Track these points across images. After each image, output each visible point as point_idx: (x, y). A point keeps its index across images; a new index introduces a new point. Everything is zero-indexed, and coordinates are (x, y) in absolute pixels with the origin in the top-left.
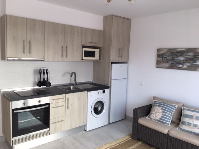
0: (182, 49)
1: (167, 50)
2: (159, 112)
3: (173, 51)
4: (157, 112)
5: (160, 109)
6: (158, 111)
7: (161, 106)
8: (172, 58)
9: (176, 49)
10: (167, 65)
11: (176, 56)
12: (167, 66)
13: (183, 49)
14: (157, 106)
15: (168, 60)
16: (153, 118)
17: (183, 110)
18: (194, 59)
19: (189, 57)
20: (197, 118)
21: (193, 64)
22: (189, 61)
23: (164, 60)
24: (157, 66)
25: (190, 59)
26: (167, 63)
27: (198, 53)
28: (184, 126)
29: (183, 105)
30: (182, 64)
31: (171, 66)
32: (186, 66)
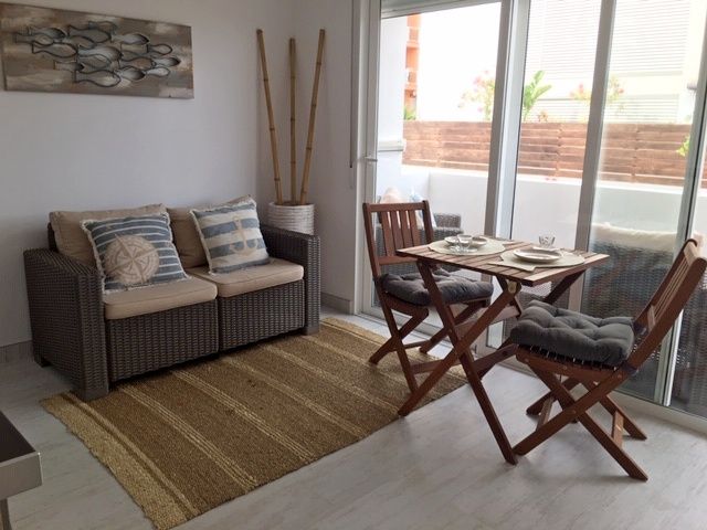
0: (105, 15)
1: (48, 14)
2: (145, 252)
3: (74, 22)
4: (139, 254)
5: (142, 241)
6: (139, 250)
7: (135, 231)
8: (74, 48)
9: (84, 14)
10: (57, 78)
11: (91, 43)
12: (59, 81)
13: (110, 19)
14: (120, 234)
15: (57, 58)
16: (134, 281)
17: (195, 219)
18: (148, 55)
19: (132, 48)
20: (246, 223)
21: (149, 72)
22: (134, 64)
23: (43, 57)
24: (9, 84)
25: (137, 57)
26: (54, 68)
27: (158, 36)
28: (227, 258)
29: (168, 210)
30: (112, 73)
31: (76, 82)
32: (126, 79)
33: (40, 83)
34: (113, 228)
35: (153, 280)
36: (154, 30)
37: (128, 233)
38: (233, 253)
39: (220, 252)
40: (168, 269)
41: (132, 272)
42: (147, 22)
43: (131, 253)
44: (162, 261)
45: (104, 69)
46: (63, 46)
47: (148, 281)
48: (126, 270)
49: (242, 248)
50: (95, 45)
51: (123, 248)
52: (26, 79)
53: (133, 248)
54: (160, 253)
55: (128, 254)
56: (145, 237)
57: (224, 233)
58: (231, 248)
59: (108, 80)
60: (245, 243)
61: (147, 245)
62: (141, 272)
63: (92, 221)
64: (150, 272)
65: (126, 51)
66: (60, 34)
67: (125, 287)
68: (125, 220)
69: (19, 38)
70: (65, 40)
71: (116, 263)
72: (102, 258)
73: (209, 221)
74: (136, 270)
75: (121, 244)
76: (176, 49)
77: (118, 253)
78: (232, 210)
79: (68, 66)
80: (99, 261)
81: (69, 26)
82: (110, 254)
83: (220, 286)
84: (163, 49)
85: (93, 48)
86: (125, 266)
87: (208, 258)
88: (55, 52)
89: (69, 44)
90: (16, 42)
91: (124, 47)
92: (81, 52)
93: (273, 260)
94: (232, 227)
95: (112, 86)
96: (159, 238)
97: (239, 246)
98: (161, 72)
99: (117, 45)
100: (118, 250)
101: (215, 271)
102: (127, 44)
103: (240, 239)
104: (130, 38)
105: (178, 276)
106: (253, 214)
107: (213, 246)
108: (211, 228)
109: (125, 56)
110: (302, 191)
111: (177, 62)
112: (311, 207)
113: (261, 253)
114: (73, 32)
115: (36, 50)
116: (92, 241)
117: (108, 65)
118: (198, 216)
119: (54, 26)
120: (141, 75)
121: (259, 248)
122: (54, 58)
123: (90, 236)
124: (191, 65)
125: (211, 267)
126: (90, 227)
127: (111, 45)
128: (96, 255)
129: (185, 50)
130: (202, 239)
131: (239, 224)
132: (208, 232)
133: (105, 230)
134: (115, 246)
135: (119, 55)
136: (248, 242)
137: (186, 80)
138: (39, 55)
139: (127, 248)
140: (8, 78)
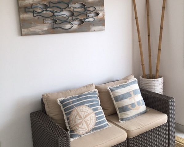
2: (89, 114)
4: (86, 116)
5: (87, 108)
6: (86, 114)
7: (83, 103)
8: (52, 12)
10: (45, 27)
11: (59, 9)
12: (46, 29)
15: (45, 18)
17: (110, 92)
18: (85, 13)
19: (78, 10)
20: (135, 92)
21: (86, 20)
22: (79, 17)
23: (38, 18)
24: (23, 33)
25: (80, 14)
26: (44, 23)
27: (89, 3)
28: (128, 112)
30: (70, 23)
31: (53, 28)
32: (76, 25)
33: (37, 31)
34: (73, 102)
35: (94, 129)
37: (80, 104)
38: (131, 110)
39: (124, 109)
40: (100, 123)
41: (83, 127)
43: (82, 116)
44: (98, 119)
46: (48, 12)
47: (91, 131)
48: (80, 126)
49: (135, 106)
50: (62, 10)
51: (78, 114)
52: (31, 29)
53: (83, 113)
54: (96, 114)
55: (81, 117)
56: (88, 106)
57: (125, 99)
58: (130, 107)
60: (136, 104)
61: (90, 110)
62: (88, 126)
63: (62, 99)
65: (75, 11)
66: (46, 6)
68: (78, 97)
69: (27, 10)
70: (48, 9)
71: (75, 122)
72: (68, 119)
73: (117, 92)
74: (85, 125)
75: (77, 112)
76: (97, 8)
77: (76, 116)
79: (50, 21)
80: (66, 121)
81: (50, 2)
82: (72, 117)
84: (92, 9)
85: (61, 11)
86: (80, 124)
87: (118, 112)
88: (44, 16)
89: (50, 11)
90: (26, 12)
92: (56, 14)
94: (128, 95)
97: (133, 105)
98: (91, 19)
99: (71, 9)
100: (76, 114)
101: (122, 120)
102: (76, 8)
103: (133, 102)
105: (105, 126)
106: (136, 87)
107: (120, 106)
108: (119, 96)
109: (75, 14)
110: (157, 71)
111: (97, 14)
112: (162, 78)
113: (143, 108)
114: (52, 5)
115: (35, 15)
116: (63, 109)
117: (68, 19)
118: (112, 90)
119: (43, 3)
120: (82, 22)
121: (142, 105)
122: (44, 18)
123: (62, 107)
124: (104, 15)
125: (120, 118)
126: (62, 102)
127: (68, 9)
128: (65, 117)
129: (101, 8)
130: (114, 102)
132: (117, 99)
135: (72, 14)
136: (137, 102)
137: (102, 22)
138: (37, 17)
139: (80, 113)
140: (23, 30)
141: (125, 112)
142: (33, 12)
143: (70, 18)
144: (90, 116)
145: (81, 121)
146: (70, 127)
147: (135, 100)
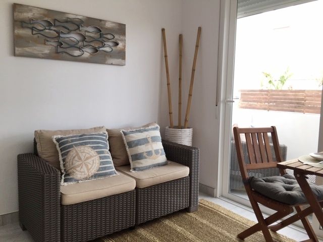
1: (42, 12)
2: (91, 157)
4: (87, 158)
5: (90, 150)
6: (88, 155)
8: (57, 32)
10: (46, 50)
13: (80, 17)
14: (76, 145)
16: (83, 177)
17: (123, 136)
18: (100, 39)
19: (92, 35)
20: (154, 139)
21: (101, 49)
22: (92, 44)
23: (38, 37)
24: (17, 52)
25: (94, 40)
26: (45, 44)
27: (107, 29)
28: (142, 161)
29: (107, 130)
30: (80, 49)
31: (57, 53)
32: (87, 52)
33: (35, 52)
34: (72, 141)
35: (96, 176)
36: (105, 25)
37: (82, 144)
38: (146, 158)
39: (138, 157)
40: (105, 168)
41: (82, 170)
42: (101, 20)
43: (83, 158)
44: (102, 163)
45: (74, 46)
46: (51, 31)
47: (92, 177)
48: (78, 169)
49: (152, 155)
50: (70, 31)
51: (77, 154)
52: (27, 49)
53: (84, 154)
54: (101, 158)
55: (80, 159)
56: (92, 147)
57: (140, 145)
58: (145, 154)
59: (77, 53)
60: (153, 152)
61: (93, 152)
62: (88, 170)
63: (60, 136)
64: (94, 171)
65: (87, 36)
66: (50, 24)
67: (77, 181)
68: (80, 136)
69: (25, 25)
70: (52, 28)
71: (72, 164)
72: (64, 160)
73: (132, 137)
74: (84, 169)
75: (76, 152)
76: (117, 37)
77: (74, 158)
78: (145, 130)
80: (62, 163)
81: (55, 20)
82: (69, 158)
83: (138, 180)
84: (109, 36)
85: (69, 33)
86: (78, 166)
87: (130, 160)
89: (55, 31)
90: (23, 27)
91: (87, 34)
92: (62, 35)
93: (169, 162)
94: (145, 141)
95: (79, 56)
96: (101, 148)
97: (149, 153)
98: (107, 49)
99: (83, 33)
100: (74, 155)
101: (134, 169)
102: (89, 32)
103: (150, 149)
104: (90, 29)
105: (111, 173)
106: (157, 133)
107: (133, 154)
108: (133, 142)
109: (87, 39)
110: (186, 120)
111: (117, 44)
112: (191, 129)
113: (162, 158)
114: (57, 23)
116: (59, 149)
117: (77, 44)
118: (125, 134)
119: (46, 19)
120: (96, 50)
121: (161, 155)
122: (44, 38)
123: (57, 146)
124: (125, 46)
125: (132, 167)
126: (58, 140)
127: (78, 32)
128: (61, 159)
129: (122, 37)
130: (127, 149)
131: (150, 140)
132: (131, 144)
133: (67, 142)
134: (73, 153)
135: (84, 38)
136: (155, 151)
137: (122, 55)
138: (36, 36)
139: (80, 154)
140: (16, 49)
141: (138, 161)
142: (32, 29)
143: (80, 44)
144: (93, 159)
145: (80, 163)
146: (65, 170)
147: (152, 148)
